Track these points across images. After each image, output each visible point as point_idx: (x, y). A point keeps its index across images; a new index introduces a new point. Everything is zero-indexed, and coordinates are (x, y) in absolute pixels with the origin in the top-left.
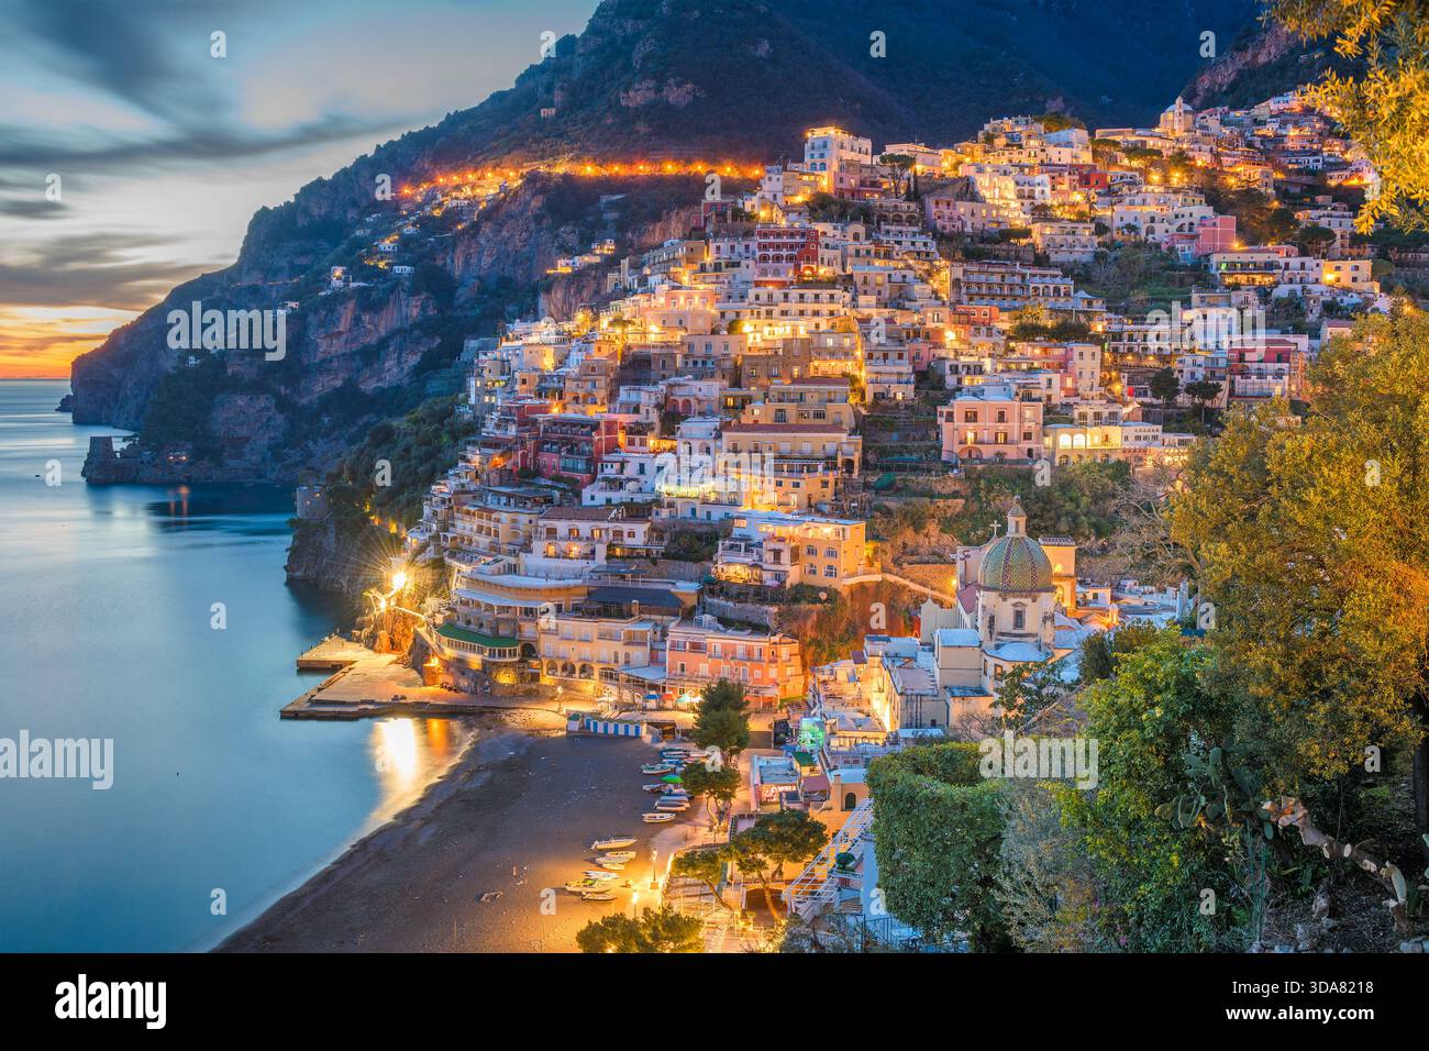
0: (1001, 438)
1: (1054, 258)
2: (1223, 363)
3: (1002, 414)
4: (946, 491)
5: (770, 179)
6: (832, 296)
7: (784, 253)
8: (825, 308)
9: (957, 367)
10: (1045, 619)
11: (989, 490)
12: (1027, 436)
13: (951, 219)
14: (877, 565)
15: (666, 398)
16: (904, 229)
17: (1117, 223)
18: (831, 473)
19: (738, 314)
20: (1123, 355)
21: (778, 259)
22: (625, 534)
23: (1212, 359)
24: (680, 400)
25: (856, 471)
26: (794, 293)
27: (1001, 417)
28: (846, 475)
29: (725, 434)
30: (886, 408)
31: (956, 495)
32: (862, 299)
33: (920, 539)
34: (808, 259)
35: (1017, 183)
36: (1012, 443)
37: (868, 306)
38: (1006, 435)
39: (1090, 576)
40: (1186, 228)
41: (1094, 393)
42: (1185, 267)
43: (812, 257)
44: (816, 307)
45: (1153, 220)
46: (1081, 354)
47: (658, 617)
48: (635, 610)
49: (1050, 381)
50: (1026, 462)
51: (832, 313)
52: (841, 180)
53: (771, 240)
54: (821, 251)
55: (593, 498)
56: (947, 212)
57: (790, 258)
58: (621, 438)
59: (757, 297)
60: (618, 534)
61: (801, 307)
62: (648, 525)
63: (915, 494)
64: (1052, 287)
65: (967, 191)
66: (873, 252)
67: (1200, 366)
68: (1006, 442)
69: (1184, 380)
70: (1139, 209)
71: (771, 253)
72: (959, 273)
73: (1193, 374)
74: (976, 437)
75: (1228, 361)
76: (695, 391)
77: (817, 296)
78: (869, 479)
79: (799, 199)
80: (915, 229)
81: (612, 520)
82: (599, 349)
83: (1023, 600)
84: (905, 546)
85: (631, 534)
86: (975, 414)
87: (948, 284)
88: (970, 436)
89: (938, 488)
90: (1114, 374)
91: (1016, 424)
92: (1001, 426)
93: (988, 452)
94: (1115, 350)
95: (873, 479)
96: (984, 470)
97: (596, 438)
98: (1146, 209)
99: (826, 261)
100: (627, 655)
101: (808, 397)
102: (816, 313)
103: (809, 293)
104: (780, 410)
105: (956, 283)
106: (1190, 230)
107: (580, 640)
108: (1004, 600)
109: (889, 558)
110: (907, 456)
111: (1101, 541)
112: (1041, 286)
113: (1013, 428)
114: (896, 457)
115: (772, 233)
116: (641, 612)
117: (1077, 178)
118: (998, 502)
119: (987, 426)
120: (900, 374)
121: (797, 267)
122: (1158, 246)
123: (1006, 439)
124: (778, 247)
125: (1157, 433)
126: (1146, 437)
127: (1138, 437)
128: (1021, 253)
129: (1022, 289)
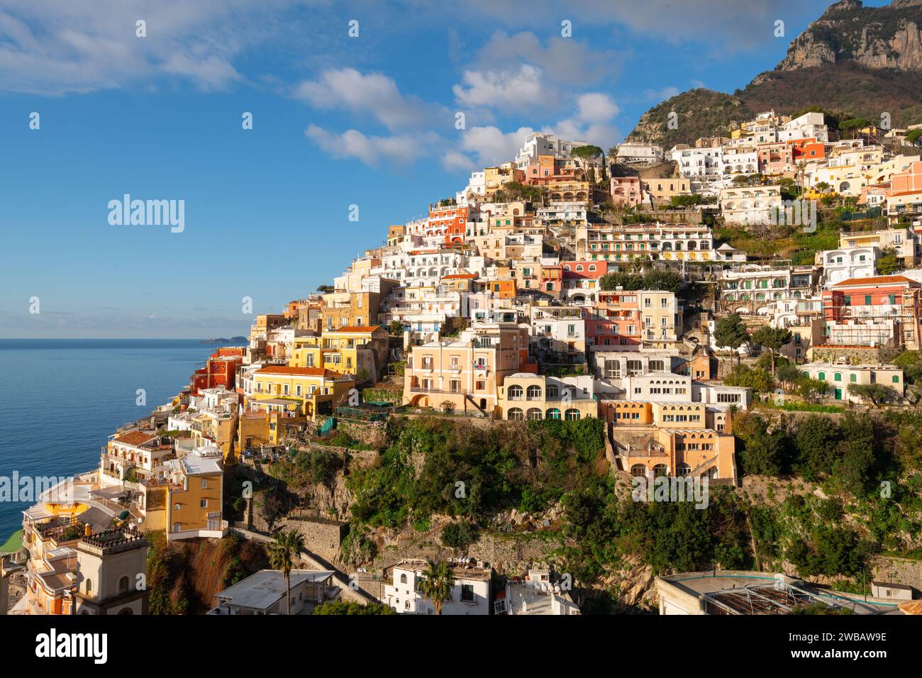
7: (443, 228)
12: (481, 386)
21: (438, 233)
34: (457, 231)
43: (461, 230)
46: (649, 301)
52: (534, 172)
53: (438, 219)
54: (468, 225)
57: (446, 232)
65: (673, 172)
66: (513, 222)
72: (583, 234)
105: (582, 242)
115: (439, 214)
121: (447, 238)
125: (683, 386)
126: (667, 391)
127: (655, 389)
128: (687, 216)
129: (654, 245)
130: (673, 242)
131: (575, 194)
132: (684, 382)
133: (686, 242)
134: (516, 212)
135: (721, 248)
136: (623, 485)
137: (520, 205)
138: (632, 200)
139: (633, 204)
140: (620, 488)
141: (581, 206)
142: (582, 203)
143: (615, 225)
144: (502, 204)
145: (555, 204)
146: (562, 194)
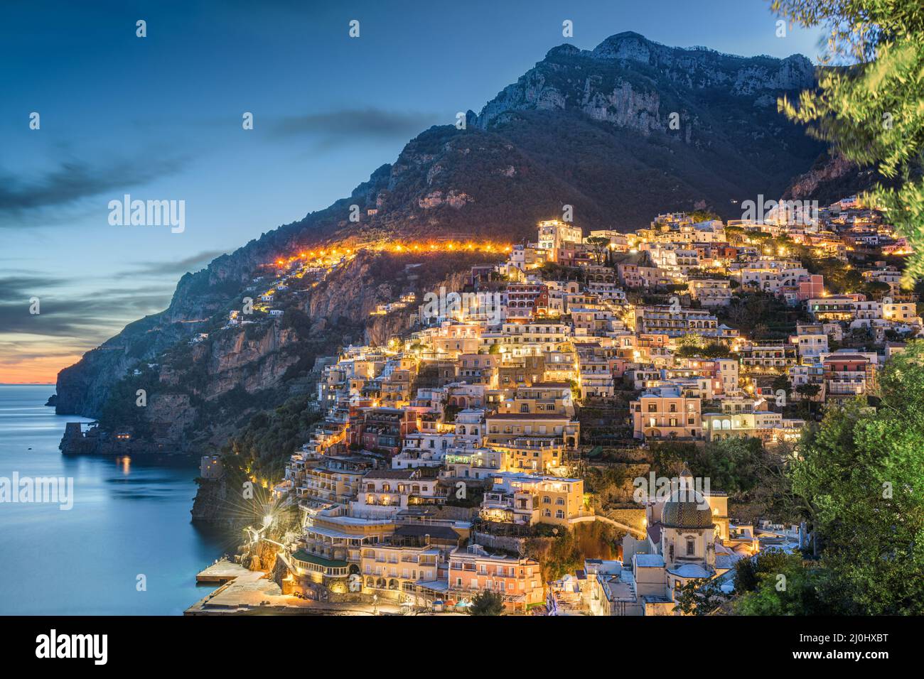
0: (673, 423)
1: (703, 303)
2: (820, 371)
3: (673, 407)
4: (637, 458)
5: (516, 253)
6: (558, 329)
7: (526, 300)
8: (554, 336)
9: (642, 375)
10: (708, 548)
11: (667, 458)
12: (691, 421)
13: (635, 278)
14: (592, 510)
15: (449, 396)
16: (604, 285)
17: (744, 280)
18: (559, 447)
19: (496, 341)
20: (753, 367)
21: (522, 304)
22: (421, 489)
23: (813, 369)
24: (458, 398)
25: (576, 445)
26: (533, 327)
27: (673, 409)
28: (569, 448)
29: (487, 420)
30: (594, 403)
31: (644, 461)
32: (578, 331)
33: (621, 491)
34: (542, 304)
35: (678, 255)
36: (681, 426)
37: (582, 335)
38: (676, 420)
39: (739, 517)
40: (791, 283)
41: (735, 392)
42: (791, 308)
43: (544, 303)
44: (548, 336)
45: (768, 278)
46: (725, 366)
47: (442, 546)
48: (427, 540)
49: (704, 384)
50: (690, 439)
51: (558, 340)
52: (562, 254)
53: (517, 292)
54: (550, 300)
55: (399, 464)
56: (632, 274)
57: (530, 304)
58: (419, 423)
59: (508, 330)
60: (416, 488)
61: (537, 335)
62: (437, 482)
63: (616, 461)
64: (703, 322)
65: (645, 260)
66: (584, 300)
67: (805, 373)
68: (676, 426)
69: (795, 383)
70: (758, 271)
71: (517, 301)
72: (641, 313)
73: (800, 379)
74: (656, 422)
75: (824, 370)
76: (468, 392)
77: (548, 329)
78: (585, 451)
79: (535, 266)
80: (612, 285)
81: (412, 479)
82: (404, 364)
83: (693, 534)
84: (610, 496)
85: (425, 489)
86: (655, 406)
87: (634, 321)
88: (653, 422)
89: (632, 456)
90: (747, 379)
91: (683, 413)
92: (673, 414)
93: (665, 431)
94: (748, 363)
95: (587, 450)
96: (662, 444)
97: (402, 423)
98: (763, 271)
99: (553, 306)
100: (422, 573)
101: (543, 394)
102: (548, 340)
103: (543, 327)
104: (524, 404)
105: (639, 320)
106: (793, 284)
107: (390, 562)
108: (680, 534)
109: (600, 505)
110: (610, 435)
111: (744, 493)
112: (696, 322)
113: (681, 415)
114: (603, 435)
115: (518, 288)
116: (431, 543)
117: (716, 251)
118: (672, 466)
119: (664, 414)
120: (604, 379)
121: (534, 310)
122: (772, 294)
123: (676, 422)
124: (522, 297)
129: (684, 323)
134: (573, 289)
137: (576, 285)
139: (638, 287)
145: (594, 284)
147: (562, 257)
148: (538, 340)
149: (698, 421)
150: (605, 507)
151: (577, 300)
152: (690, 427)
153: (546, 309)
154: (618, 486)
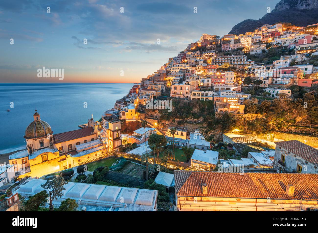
3: (181, 88)
6: (181, 65)
7: (181, 58)
8: (180, 68)
12: (187, 93)
17: (275, 43)
35: (253, 38)
37: (188, 67)
41: (231, 83)
43: (184, 58)
45: (287, 41)
49: (208, 80)
52: (203, 43)
53: (180, 56)
54: (186, 57)
58: (138, 91)
65: (237, 41)
66: (196, 56)
68: (182, 94)
70: (284, 39)
71: (179, 58)
79: (193, 48)
84: (151, 114)
86: (176, 88)
87: (211, 61)
92: (181, 91)
93: (177, 96)
99: (187, 59)
102: (178, 69)
104: (152, 86)
105: (213, 60)
113: (184, 91)
119: (178, 90)
120: (178, 79)
122: (284, 47)
125: (234, 94)
126: (230, 95)
127: (227, 94)
128: (240, 53)
129: (231, 60)
130: (236, 60)
131: (212, 48)
132: (234, 93)
133: (239, 59)
134: (198, 54)
135: (248, 61)
136: (217, 114)
137: (199, 52)
138: (227, 49)
139: (227, 50)
140: (216, 115)
141: (213, 52)
142: (214, 51)
143: (222, 56)
144: (194, 52)
145: (207, 51)
146: (209, 49)
147: (203, 45)
148: (176, 69)
149: (189, 93)
150: (146, 117)
151: (194, 56)
152: (186, 95)
153: (185, 60)
154: (153, 112)
